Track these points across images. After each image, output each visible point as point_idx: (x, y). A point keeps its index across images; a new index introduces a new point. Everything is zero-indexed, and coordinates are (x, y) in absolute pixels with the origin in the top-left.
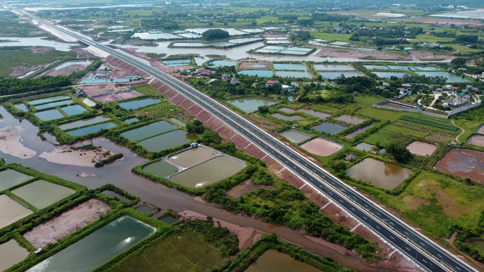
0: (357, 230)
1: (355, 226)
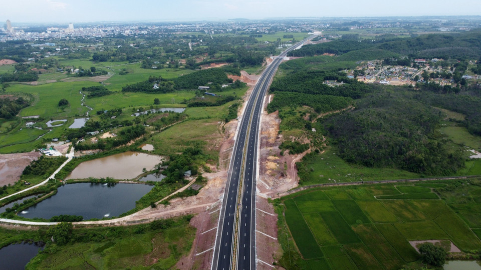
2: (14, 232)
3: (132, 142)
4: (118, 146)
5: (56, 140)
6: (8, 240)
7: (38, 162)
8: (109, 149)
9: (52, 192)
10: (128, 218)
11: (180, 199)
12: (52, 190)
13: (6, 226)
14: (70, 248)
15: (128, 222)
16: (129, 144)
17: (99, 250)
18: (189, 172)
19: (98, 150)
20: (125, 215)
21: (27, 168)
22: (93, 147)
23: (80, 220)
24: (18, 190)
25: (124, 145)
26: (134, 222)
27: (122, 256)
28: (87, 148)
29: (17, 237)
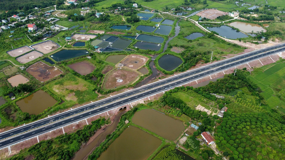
0: (88, 122)
1: (86, 122)
2: (202, 30)
3: (262, 21)
4: (255, 20)
5: (238, 11)
6: (199, 31)
7: (224, 16)
8: (251, 21)
9: (219, 26)
10: (230, 40)
11: (251, 43)
12: (220, 25)
13: (201, 28)
14: (209, 39)
15: (229, 41)
16: (260, 22)
17: (215, 43)
18: (265, 38)
19: (246, 19)
20: (230, 39)
21: (219, 16)
22: (245, 18)
23: (218, 35)
24: (211, 21)
25: (257, 21)
26: (230, 42)
27: (218, 46)
28: (243, 17)
29: (201, 32)
